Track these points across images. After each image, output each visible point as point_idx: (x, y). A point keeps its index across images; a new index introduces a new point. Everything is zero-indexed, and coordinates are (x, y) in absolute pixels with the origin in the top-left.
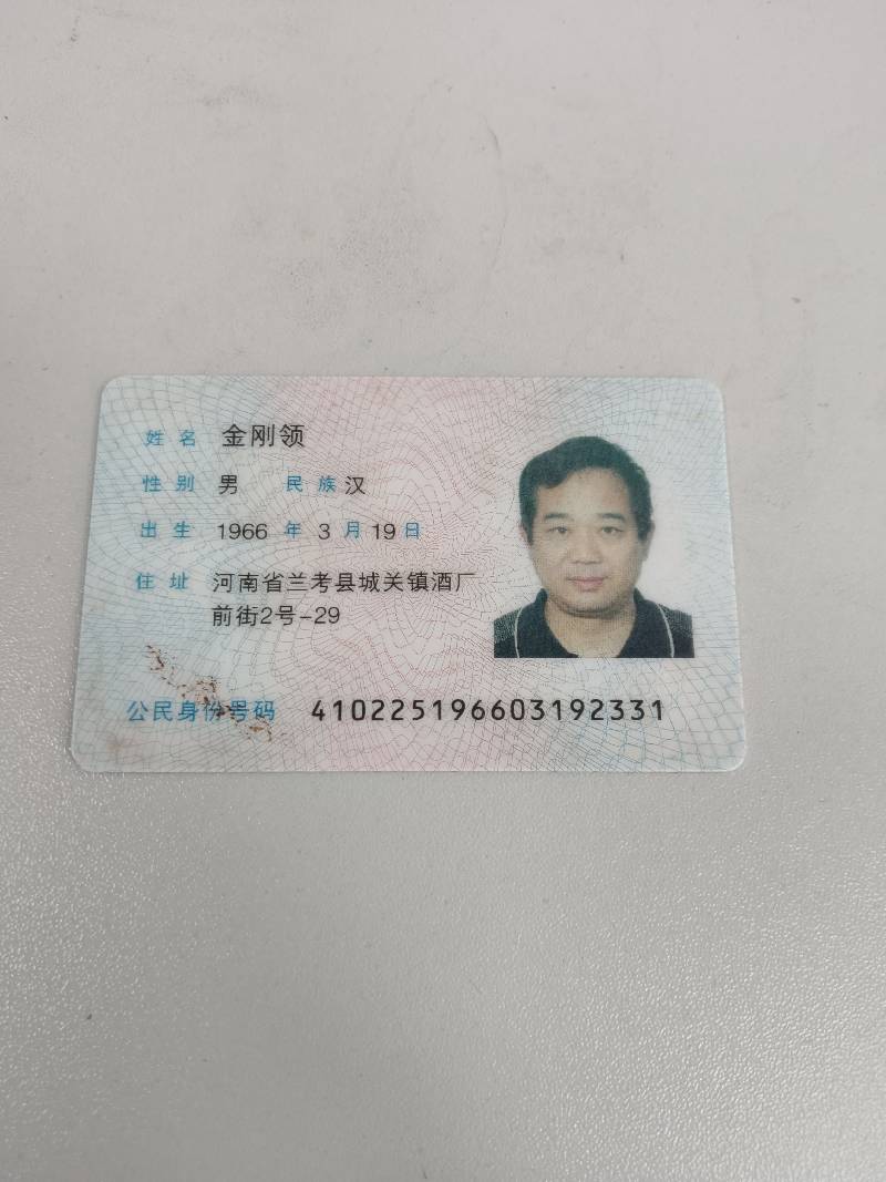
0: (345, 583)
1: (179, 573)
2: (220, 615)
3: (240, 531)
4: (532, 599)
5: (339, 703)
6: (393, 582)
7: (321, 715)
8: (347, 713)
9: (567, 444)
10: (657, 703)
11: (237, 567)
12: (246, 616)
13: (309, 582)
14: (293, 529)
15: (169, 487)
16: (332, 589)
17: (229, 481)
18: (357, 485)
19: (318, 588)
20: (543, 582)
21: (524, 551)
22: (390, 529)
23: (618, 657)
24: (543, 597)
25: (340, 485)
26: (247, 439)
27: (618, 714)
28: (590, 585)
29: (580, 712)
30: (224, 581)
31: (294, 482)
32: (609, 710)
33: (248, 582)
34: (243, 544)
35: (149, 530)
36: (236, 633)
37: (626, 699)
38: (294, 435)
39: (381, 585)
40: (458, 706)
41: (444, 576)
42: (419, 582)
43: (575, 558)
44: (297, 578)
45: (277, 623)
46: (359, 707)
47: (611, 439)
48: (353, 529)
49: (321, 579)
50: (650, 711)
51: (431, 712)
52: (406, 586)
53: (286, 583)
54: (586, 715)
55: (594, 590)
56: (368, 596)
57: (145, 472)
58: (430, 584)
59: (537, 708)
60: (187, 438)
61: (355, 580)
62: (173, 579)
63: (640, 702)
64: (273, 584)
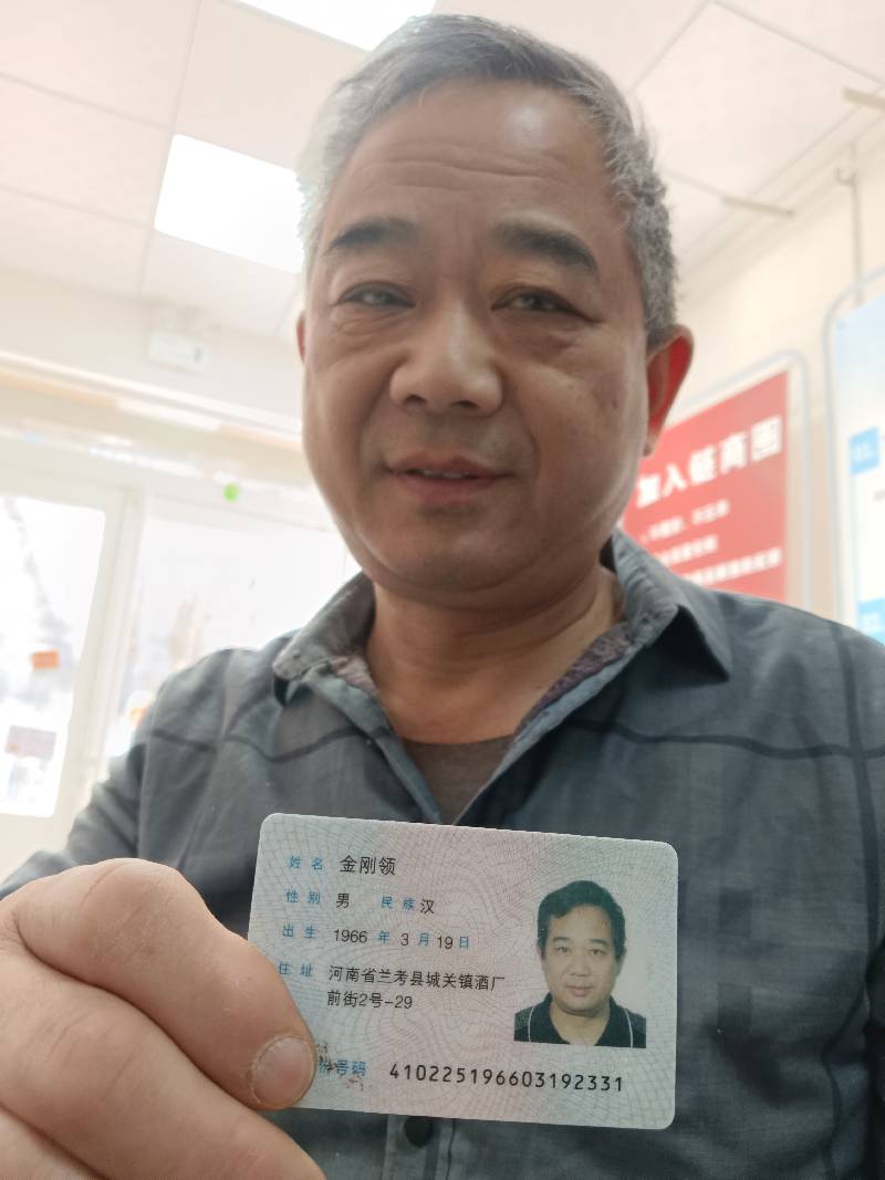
0: (417, 979)
1: (307, 964)
2: (333, 997)
3: (348, 936)
4: (541, 1000)
5: (408, 1067)
6: (449, 980)
7: (396, 1075)
8: (413, 1074)
9: (572, 885)
10: (619, 1079)
11: (344, 963)
12: (350, 999)
13: (392, 977)
14: (384, 937)
15: (304, 899)
16: (408, 983)
17: (343, 898)
18: (428, 906)
19: (399, 982)
20: (550, 988)
21: (539, 963)
22: (449, 941)
23: (597, 1045)
24: (549, 998)
25: (417, 906)
26: (357, 868)
27: (592, 1086)
28: (580, 992)
29: (568, 1083)
30: (337, 972)
31: (387, 901)
32: (587, 1083)
33: (352, 974)
34: (350, 946)
35: (288, 931)
36: (342, 1011)
37: (598, 1075)
38: (388, 866)
39: (441, 983)
40: (488, 1074)
41: (484, 979)
42: (466, 982)
43: (572, 971)
44: (386, 973)
45: (370, 1005)
46: (421, 1069)
47: (602, 885)
48: (424, 939)
49: (401, 975)
50: (614, 1085)
51: (469, 1077)
52: (458, 984)
53: (377, 976)
54: (572, 1085)
55: (583, 996)
56: (432, 989)
57: (287, 887)
58: (474, 983)
59: (540, 1079)
60: (317, 864)
61: (424, 978)
62: (303, 968)
63: (608, 1078)
64: (369, 976)
